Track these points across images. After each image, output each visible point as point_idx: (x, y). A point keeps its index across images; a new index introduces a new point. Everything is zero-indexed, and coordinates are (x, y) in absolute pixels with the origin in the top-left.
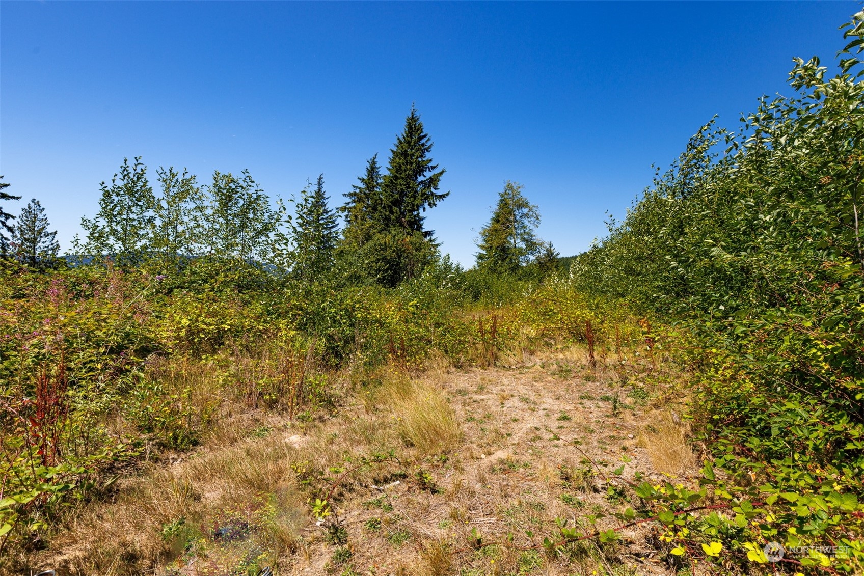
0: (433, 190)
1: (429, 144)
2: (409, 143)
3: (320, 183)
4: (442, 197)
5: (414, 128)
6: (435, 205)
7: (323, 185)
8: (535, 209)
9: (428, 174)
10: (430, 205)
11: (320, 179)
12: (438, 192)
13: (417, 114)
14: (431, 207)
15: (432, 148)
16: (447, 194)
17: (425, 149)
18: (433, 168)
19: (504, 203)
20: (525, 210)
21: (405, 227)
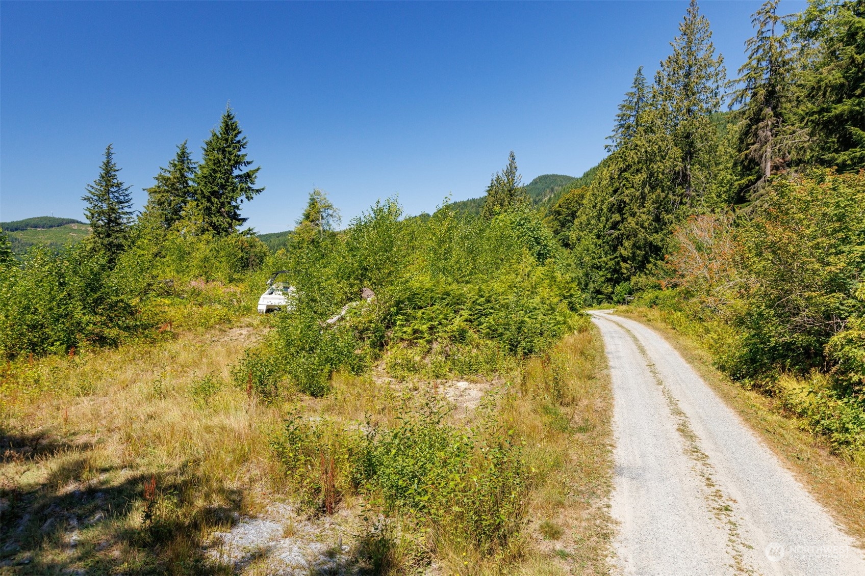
0: (250, 185)
1: (244, 141)
2: (227, 140)
3: (109, 155)
4: (258, 191)
5: (229, 127)
6: (252, 198)
7: (113, 156)
8: (337, 211)
9: (245, 169)
10: (248, 198)
11: (109, 149)
12: (255, 187)
13: (233, 113)
14: (249, 200)
15: (248, 144)
16: (263, 189)
17: (241, 145)
18: (249, 163)
19: (313, 203)
20: (330, 212)
21: (224, 217)
